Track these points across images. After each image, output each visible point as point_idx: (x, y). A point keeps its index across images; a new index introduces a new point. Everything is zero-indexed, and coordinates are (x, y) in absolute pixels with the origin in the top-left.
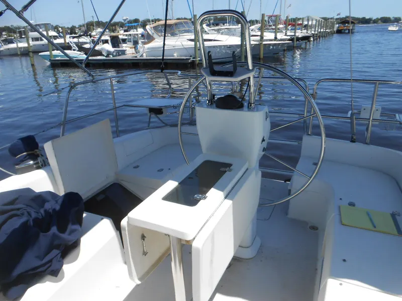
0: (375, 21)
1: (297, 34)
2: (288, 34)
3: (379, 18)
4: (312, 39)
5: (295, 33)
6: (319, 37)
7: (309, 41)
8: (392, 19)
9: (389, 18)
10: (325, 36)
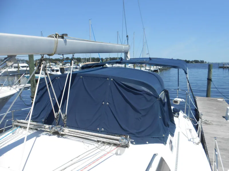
0: (192, 62)
1: (151, 69)
2: (147, 69)
3: (193, 60)
4: (159, 71)
5: (150, 68)
6: (163, 70)
7: (158, 72)
8: (200, 61)
9: (198, 61)
10: (166, 69)
